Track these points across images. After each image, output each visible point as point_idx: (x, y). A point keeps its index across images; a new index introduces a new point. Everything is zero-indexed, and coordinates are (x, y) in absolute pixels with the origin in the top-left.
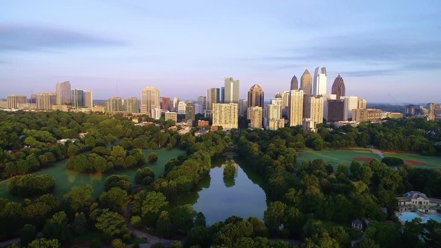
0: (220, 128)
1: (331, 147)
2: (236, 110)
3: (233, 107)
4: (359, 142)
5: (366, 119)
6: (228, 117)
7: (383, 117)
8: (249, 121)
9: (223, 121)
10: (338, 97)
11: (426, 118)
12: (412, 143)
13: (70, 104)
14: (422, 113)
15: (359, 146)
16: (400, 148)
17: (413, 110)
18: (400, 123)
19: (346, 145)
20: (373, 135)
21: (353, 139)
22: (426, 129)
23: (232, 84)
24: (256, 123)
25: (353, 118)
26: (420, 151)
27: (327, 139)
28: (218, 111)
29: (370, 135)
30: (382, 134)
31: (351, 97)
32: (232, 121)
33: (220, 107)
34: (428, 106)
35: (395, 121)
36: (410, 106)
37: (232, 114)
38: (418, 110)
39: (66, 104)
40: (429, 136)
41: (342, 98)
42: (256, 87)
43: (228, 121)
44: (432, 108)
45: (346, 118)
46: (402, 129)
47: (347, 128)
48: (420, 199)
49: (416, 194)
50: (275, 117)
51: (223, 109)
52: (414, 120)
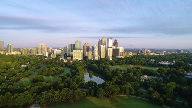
0: (77, 59)
1: (118, 65)
2: (82, 53)
3: (81, 52)
4: (126, 63)
5: (126, 55)
6: (79, 56)
7: (131, 54)
8: (87, 57)
9: (77, 57)
10: (116, 48)
11: (144, 54)
12: (142, 63)
13: (4, 51)
14: (143, 53)
15: (126, 64)
16: (139, 64)
17: (140, 52)
18: (137, 56)
19: (123, 64)
20: (130, 61)
21: (124, 62)
22: (145, 58)
23: (78, 42)
24: (90, 58)
25: (122, 55)
26: (144, 65)
27: (116, 62)
28: (75, 53)
29: (129, 61)
30: (132, 60)
31: (121, 48)
32: (81, 57)
33: (76, 52)
34: (144, 50)
35: (135, 56)
36: (139, 50)
37: (81, 54)
38: (142, 52)
39: (2, 51)
40: (146, 60)
41: (117, 48)
42: (86, 43)
43: (79, 57)
44: (146, 51)
45: (120, 55)
46: (138, 58)
47: (121, 59)
48: (146, 77)
49: (145, 76)
50: (97, 55)
51: (77, 53)
52: (141, 55)
